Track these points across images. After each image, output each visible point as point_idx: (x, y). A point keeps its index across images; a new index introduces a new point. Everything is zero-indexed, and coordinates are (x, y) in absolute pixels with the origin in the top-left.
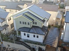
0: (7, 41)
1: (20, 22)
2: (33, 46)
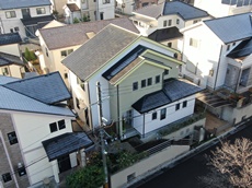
1: (135, 86)
2: (181, 133)
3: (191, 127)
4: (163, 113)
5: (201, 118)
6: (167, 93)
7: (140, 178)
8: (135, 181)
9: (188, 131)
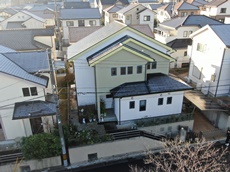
2: (162, 129)
3: (174, 126)
4: (143, 104)
5: (188, 119)
6: (149, 85)
7: (102, 161)
8: (96, 162)
9: (170, 129)
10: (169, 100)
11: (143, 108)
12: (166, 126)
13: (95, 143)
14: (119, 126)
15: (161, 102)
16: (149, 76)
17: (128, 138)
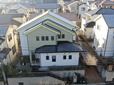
0: (18, 77)
2: (65, 74)
3: (72, 72)
4: (54, 58)
5: (81, 69)
6: (58, 47)
9: (69, 73)
10: (70, 57)
11: (54, 60)
12: (67, 72)
13: (22, 77)
14: (40, 69)
15: (65, 57)
16: (59, 43)
17: (41, 76)
